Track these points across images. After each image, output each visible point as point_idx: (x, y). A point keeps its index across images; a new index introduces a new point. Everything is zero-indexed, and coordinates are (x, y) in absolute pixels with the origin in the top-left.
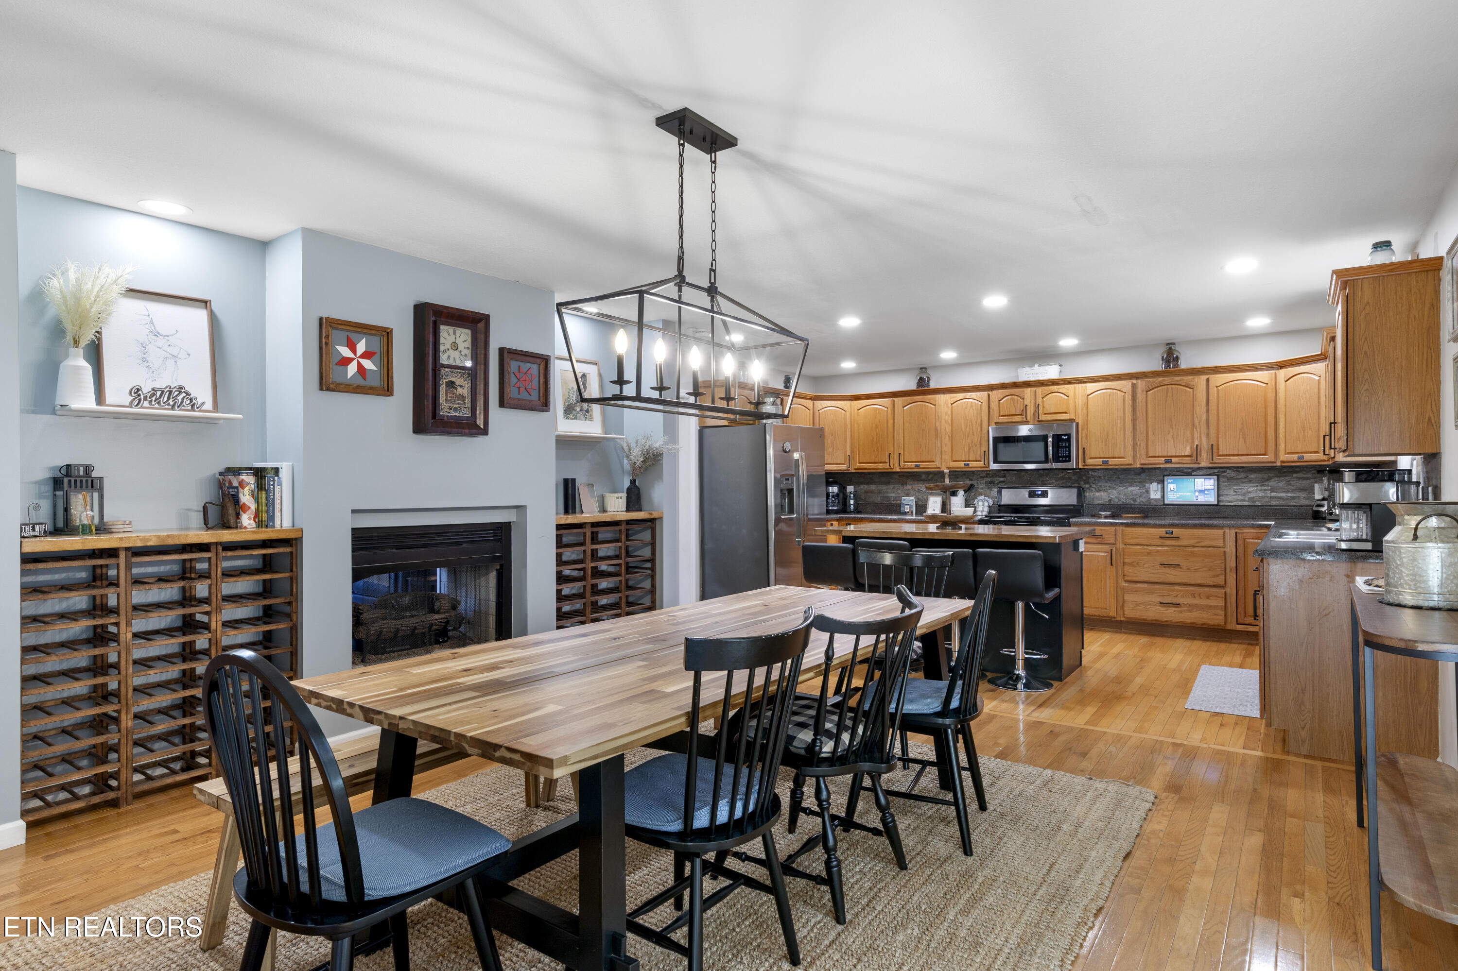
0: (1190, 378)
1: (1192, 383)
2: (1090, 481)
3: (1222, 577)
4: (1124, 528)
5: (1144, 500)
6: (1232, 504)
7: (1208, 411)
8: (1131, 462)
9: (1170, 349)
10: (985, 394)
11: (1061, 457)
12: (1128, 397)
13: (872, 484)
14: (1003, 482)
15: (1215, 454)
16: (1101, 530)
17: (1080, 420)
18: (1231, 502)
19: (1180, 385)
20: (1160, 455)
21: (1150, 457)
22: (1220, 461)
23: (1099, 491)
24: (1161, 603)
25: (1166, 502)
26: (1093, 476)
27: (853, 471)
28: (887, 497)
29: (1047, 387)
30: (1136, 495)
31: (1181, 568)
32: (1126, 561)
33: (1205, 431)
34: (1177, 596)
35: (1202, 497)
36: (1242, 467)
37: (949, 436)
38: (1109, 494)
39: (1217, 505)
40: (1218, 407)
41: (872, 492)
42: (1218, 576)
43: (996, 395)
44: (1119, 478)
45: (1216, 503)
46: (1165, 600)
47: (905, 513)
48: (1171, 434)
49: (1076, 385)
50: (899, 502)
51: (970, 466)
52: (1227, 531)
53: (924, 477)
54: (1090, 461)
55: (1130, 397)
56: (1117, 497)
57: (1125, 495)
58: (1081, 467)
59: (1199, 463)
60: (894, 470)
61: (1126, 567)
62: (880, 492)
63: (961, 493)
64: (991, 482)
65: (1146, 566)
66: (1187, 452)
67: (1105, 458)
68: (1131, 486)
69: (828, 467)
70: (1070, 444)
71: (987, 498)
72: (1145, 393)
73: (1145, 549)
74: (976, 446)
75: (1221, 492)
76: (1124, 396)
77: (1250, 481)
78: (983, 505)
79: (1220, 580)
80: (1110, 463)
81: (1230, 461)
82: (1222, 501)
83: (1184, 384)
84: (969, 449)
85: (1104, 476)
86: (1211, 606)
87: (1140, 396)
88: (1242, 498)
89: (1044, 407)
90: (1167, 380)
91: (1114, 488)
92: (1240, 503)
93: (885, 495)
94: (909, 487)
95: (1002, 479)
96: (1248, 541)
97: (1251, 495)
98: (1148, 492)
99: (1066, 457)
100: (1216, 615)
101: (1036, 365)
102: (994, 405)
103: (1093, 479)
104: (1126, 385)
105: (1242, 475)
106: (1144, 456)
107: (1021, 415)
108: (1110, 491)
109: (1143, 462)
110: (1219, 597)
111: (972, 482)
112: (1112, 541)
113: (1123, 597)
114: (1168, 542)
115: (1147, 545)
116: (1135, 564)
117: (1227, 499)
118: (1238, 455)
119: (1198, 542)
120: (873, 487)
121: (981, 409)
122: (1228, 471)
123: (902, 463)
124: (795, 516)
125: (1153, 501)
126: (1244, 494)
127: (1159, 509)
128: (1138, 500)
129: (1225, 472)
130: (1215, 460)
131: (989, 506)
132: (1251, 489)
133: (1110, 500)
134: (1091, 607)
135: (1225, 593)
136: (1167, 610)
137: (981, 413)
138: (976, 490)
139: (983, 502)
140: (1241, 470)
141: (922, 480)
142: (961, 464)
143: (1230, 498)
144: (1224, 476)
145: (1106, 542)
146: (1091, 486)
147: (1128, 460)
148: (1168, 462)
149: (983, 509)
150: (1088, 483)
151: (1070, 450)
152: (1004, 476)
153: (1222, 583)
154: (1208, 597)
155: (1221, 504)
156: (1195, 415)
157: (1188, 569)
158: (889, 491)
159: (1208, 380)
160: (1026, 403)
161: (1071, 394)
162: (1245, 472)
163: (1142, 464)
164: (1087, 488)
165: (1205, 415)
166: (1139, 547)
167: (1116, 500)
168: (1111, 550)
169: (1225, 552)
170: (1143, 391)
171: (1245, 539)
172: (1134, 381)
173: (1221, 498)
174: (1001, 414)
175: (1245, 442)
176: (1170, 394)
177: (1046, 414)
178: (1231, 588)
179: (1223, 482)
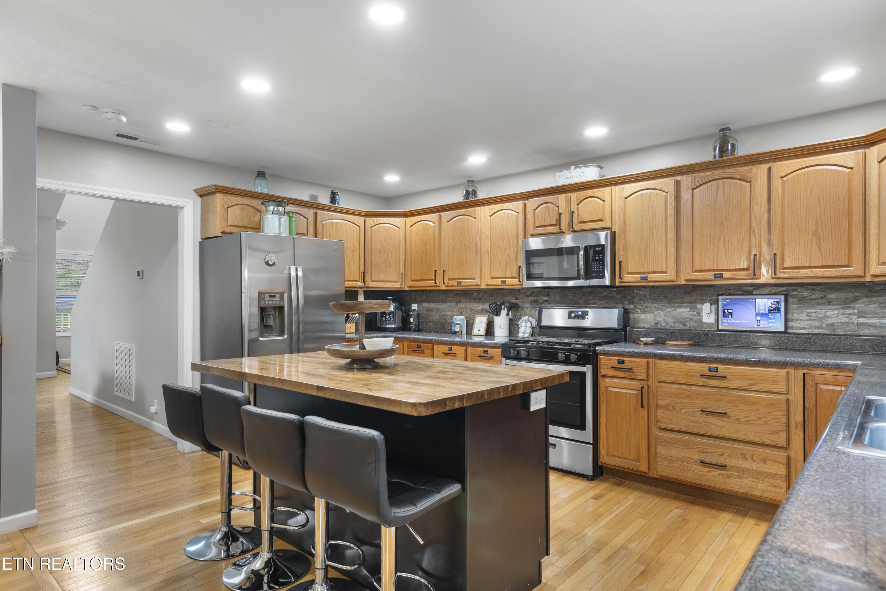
0: (746, 168)
1: (749, 175)
2: (635, 300)
3: (784, 435)
4: (657, 361)
5: (695, 324)
6: (804, 332)
7: (769, 210)
8: (673, 277)
9: (725, 136)
10: (520, 203)
11: (594, 272)
12: (671, 198)
13: (432, 302)
14: (547, 301)
15: (778, 266)
16: (631, 362)
17: (616, 229)
18: (804, 329)
19: (734, 178)
20: (708, 268)
21: (696, 271)
22: (786, 276)
23: (645, 312)
24: (702, 462)
25: (721, 327)
26: (638, 295)
27: (407, 289)
28: (444, 315)
29: (582, 192)
30: (686, 318)
31: (728, 418)
32: (660, 402)
33: (766, 236)
34: (722, 455)
35: (765, 322)
36: (819, 284)
37: (488, 251)
38: (655, 316)
39: (785, 332)
40: (783, 204)
41: (431, 310)
42: (777, 432)
43: (532, 203)
44: (667, 298)
45: (783, 329)
46: (708, 459)
47: (455, 333)
48: (722, 242)
49: (613, 188)
50: (450, 321)
51: (507, 283)
52: (792, 371)
53: (475, 295)
54: (627, 278)
55: (673, 197)
56: (664, 321)
57: (673, 317)
58: (618, 284)
59: (757, 279)
60: (440, 288)
61: (660, 412)
62: (438, 310)
63: (504, 312)
64: (536, 302)
65: (683, 411)
66: (744, 265)
67: (643, 273)
68: (680, 307)
69: (347, 284)
70: (603, 257)
71: (531, 319)
72: (690, 191)
73: (683, 389)
74: (512, 261)
75: (790, 316)
76: (666, 197)
77: (829, 303)
78: (526, 327)
79: (781, 439)
80: (649, 279)
81: (798, 275)
82: (792, 328)
83: (738, 177)
84: (506, 265)
85: (650, 295)
86: (768, 474)
87: (685, 195)
88: (816, 323)
89: (578, 215)
90: (718, 173)
91: (661, 309)
92: (816, 331)
93: (443, 313)
94: (462, 305)
95: (546, 298)
96: (823, 387)
97: (830, 321)
98: (699, 314)
99: (599, 272)
100: (774, 486)
101: (573, 167)
102: (530, 215)
103: (638, 299)
104: (668, 183)
105: (818, 294)
106: (689, 270)
107: (556, 225)
108: (656, 313)
109: (689, 277)
110: (779, 462)
111: (517, 301)
112: (643, 376)
113: (656, 449)
114: (712, 382)
115: (686, 384)
116: (670, 407)
117: (798, 325)
118: (810, 267)
119: (751, 385)
120: (433, 305)
121: (517, 220)
122: (799, 289)
123: (446, 281)
124: (286, 337)
125: (705, 326)
126: (821, 320)
127: (712, 334)
128: (688, 324)
129: (795, 290)
130: (779, 275)
131: (533, 328)
132: (830, 313)
133: (657, 324)
134: (619, 457)
135: (788, 458)
136: (709, 472)
137: (517, 225)
138: (522, 310)
139: (526, 323)
140: (817, 288)
141: (473, 299)
142: (498, 282)
143: (801, 325)
144: (794, 296)
145: (636, 377)
146: (636, 307)
147: (670, 275)
148: (717, 277)
149: (525, 330)
150: (633, 303)
151: (603, 264)
152: (548, 295)
153: (784, 444)
154: (764, 461)
155: (790, 331)
156: (753, 217)
157: (738, 420)
158: (446, 309)
159: (769, 169)
160: (560, 212)
161: (607, 198)
162: (822, 290)
163: (687, 281)
164: (632, 309)
165: (766, 215)
166: (675, 386)
167: (664, 324)
168: (642, 388)
169: (788, 400)
170: (688, 189)
171: (817, 384)
172: (678, 178)
173: (791, 324)
174: (537, 225)
175: (820, 249)
176: (721, 191)
177: (581, 222)
178: (796, 451)
179: (793, 303)
